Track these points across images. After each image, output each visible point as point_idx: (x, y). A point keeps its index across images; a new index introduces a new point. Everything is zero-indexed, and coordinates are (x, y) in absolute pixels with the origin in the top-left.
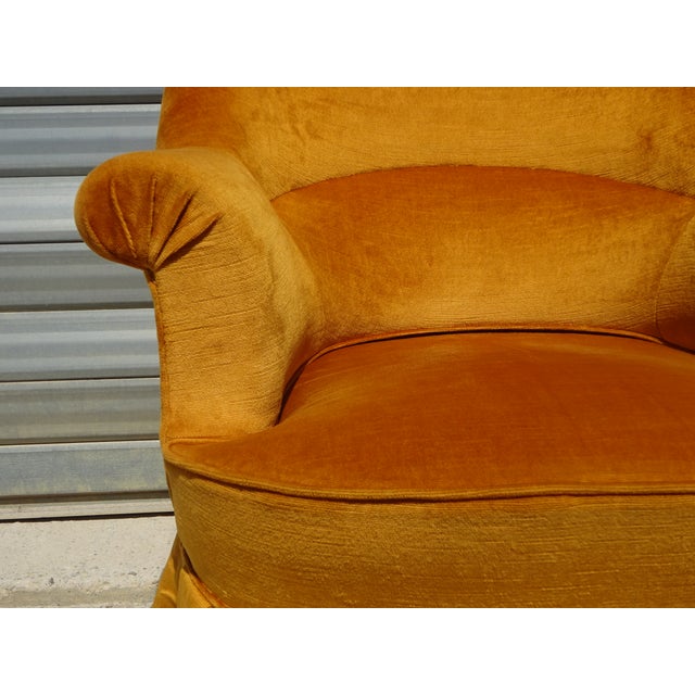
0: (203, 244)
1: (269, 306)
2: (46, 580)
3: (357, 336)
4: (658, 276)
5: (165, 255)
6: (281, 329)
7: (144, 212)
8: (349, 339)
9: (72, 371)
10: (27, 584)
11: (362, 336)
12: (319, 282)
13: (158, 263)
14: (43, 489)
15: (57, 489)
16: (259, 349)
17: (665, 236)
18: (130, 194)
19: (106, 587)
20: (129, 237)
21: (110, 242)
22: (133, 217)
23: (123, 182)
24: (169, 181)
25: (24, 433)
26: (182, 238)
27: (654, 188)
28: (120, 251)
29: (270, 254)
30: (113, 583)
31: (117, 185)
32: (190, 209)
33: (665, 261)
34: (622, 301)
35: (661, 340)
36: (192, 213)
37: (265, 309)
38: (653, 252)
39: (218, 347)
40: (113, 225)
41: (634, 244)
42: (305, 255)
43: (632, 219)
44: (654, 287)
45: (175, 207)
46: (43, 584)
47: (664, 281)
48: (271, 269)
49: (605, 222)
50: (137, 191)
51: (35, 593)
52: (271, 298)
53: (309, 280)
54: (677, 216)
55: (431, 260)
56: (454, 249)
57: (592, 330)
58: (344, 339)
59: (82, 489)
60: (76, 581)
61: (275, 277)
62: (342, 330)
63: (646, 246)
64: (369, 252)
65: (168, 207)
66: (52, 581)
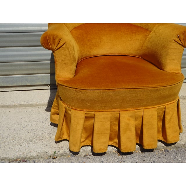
0: (63, 47)
1: (74, 57)
2: (26, 102)
3: (86, 57)
4: (143, 46)
5: (56, 49)
6: (75, 60)
7: (53, 42)
8: (85, 58)
9: (25, 60)
10: (22, 103)
11: (87, 57)
12: (80, 48)
13: (55, 50)
14: (20, 84)
15: (23, 84)
16: (72, 64)
17: (144, 38)
18: (50, 39)
19: (38, 104)
20: (50, 46)
21: (47, 47)
22: (51, 42)
23: (49, 36)
24: (57, 36)
25: (15, 73)
26: (59, 46)
27: (143, 28)
28: (49, 48)
29: (73, 47)
30: (39, 103)
31: (48, 37)
32: (61, 41)
33: (144, 44)
34: (136, 50)
35: (142, 58)
36: (61, 42)
37: (73, 57)
38: (142, 41)
39: (65, 64)
40: (48, 44)
41: (139, 39)
42: (77, 43)
43: (139, 34)
44: (141, 48)
45: (58, 41)
46: (25, 103)
47: (143, 47)
48: (74, 50)
49: (134, 35)
50: (52, 38)
51: (24, 105)
52: (74, 55)
53: (78, 48)
54: (146, 35)
55: (100, 42)
56: (105, 39)
57: (130, 55)
58: (84, 58)
59: (28, 84)
60: (32, 103)
61: (74, 51)
62: (84, 56)
63: (141, 40)
64: (89, 40)
65: (57, 41)
66: (27, 103)
